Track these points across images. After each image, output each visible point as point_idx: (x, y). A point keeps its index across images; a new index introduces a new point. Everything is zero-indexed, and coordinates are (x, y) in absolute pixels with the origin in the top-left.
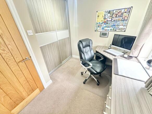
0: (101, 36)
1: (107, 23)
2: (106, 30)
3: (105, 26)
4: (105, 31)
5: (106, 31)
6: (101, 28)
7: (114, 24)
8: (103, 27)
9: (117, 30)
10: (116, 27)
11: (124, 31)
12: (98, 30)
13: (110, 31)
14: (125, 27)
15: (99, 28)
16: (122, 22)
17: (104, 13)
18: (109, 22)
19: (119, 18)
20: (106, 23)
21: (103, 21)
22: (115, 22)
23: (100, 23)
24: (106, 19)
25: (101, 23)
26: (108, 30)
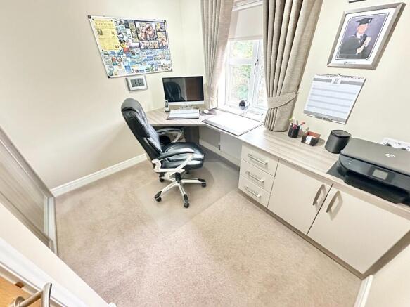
0: (132, 88)
1: (133, 54)
2: (137, 71)
3: (130, 61)
4: (136, 73)
5: (139, 73)
6: (123, 67)
7: (149, 55)
8: (127, 64)
9: (160, 69)
10: (155, 62)
11: (170, 69)
12: (116, 74)
13: (145, 72)
14: (169, 61)
15: (116, 68)
16: (161, 51)
17: (114, 26)
18: (135, 51)
19: (153, 42)
20: (129, 52)
21: (121, 48)
22: (149, 51)
23: (113, 53)
24: (124, 41)
25: (119, 54)
26: (141, 71)
